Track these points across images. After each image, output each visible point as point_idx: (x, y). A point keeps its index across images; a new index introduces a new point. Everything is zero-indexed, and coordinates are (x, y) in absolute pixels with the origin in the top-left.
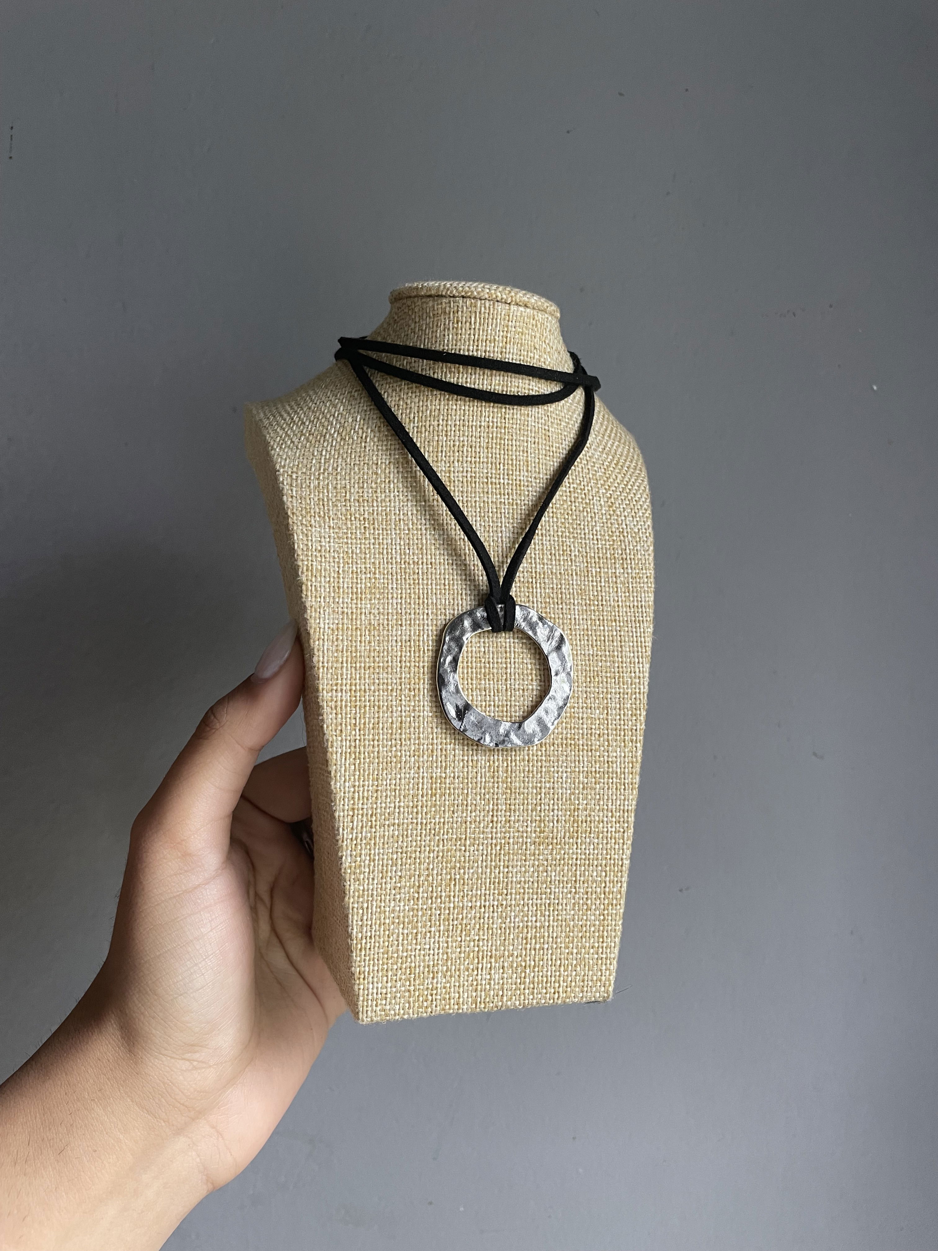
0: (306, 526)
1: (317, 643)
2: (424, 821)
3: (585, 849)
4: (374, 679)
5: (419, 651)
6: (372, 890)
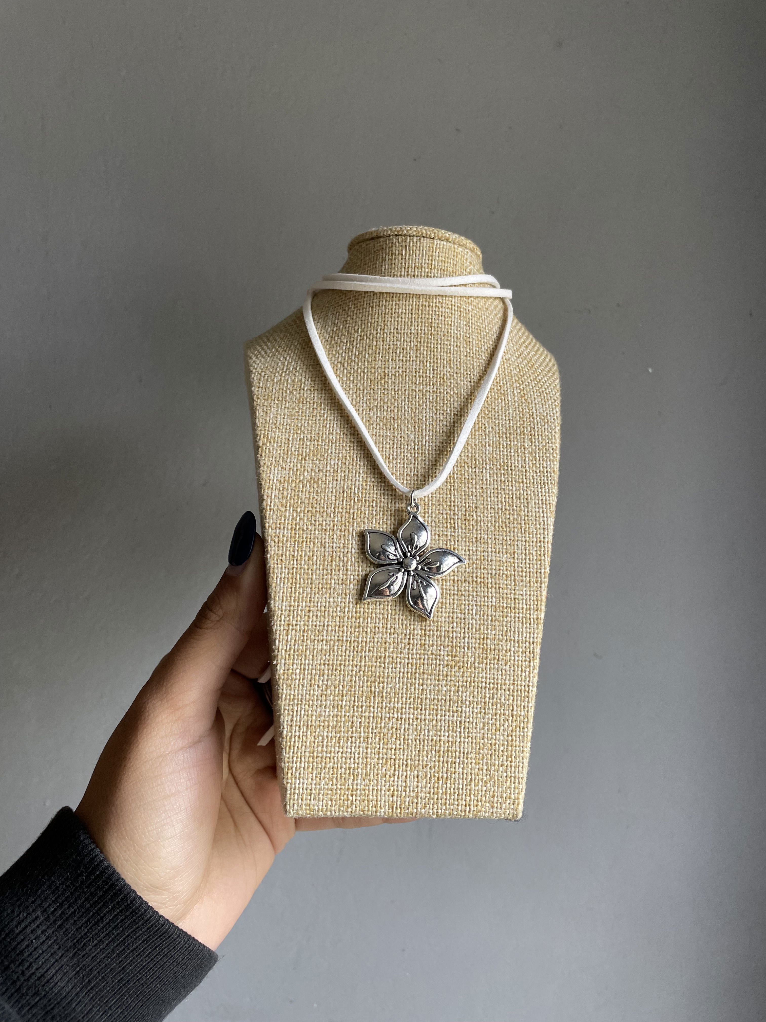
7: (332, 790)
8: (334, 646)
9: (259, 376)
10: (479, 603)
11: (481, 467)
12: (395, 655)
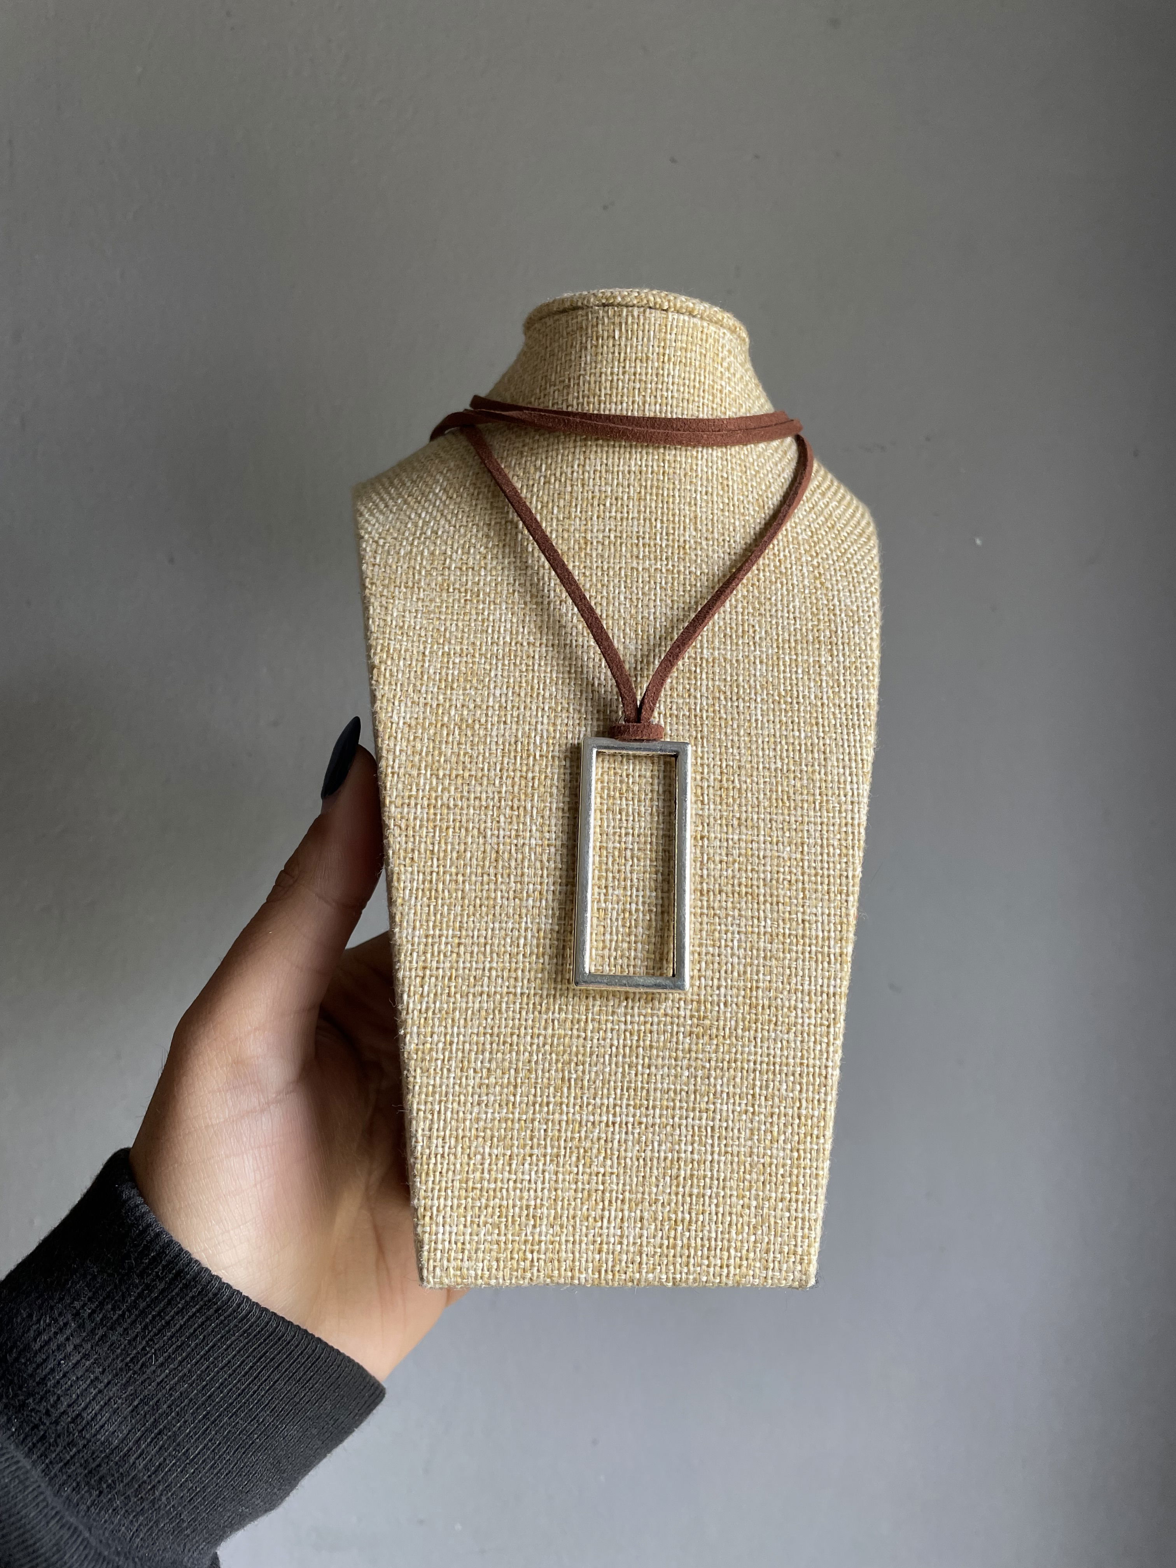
2: (526, 992)
3: (768, 1048)
4: (462, 792)
5: (528, 757)
6: (447, 1086)
7: (498, 1242)
8: (500, 1004)
9: (374, 546)
10: (744, 929)
11: (747, 698)
12: (603, 1018)
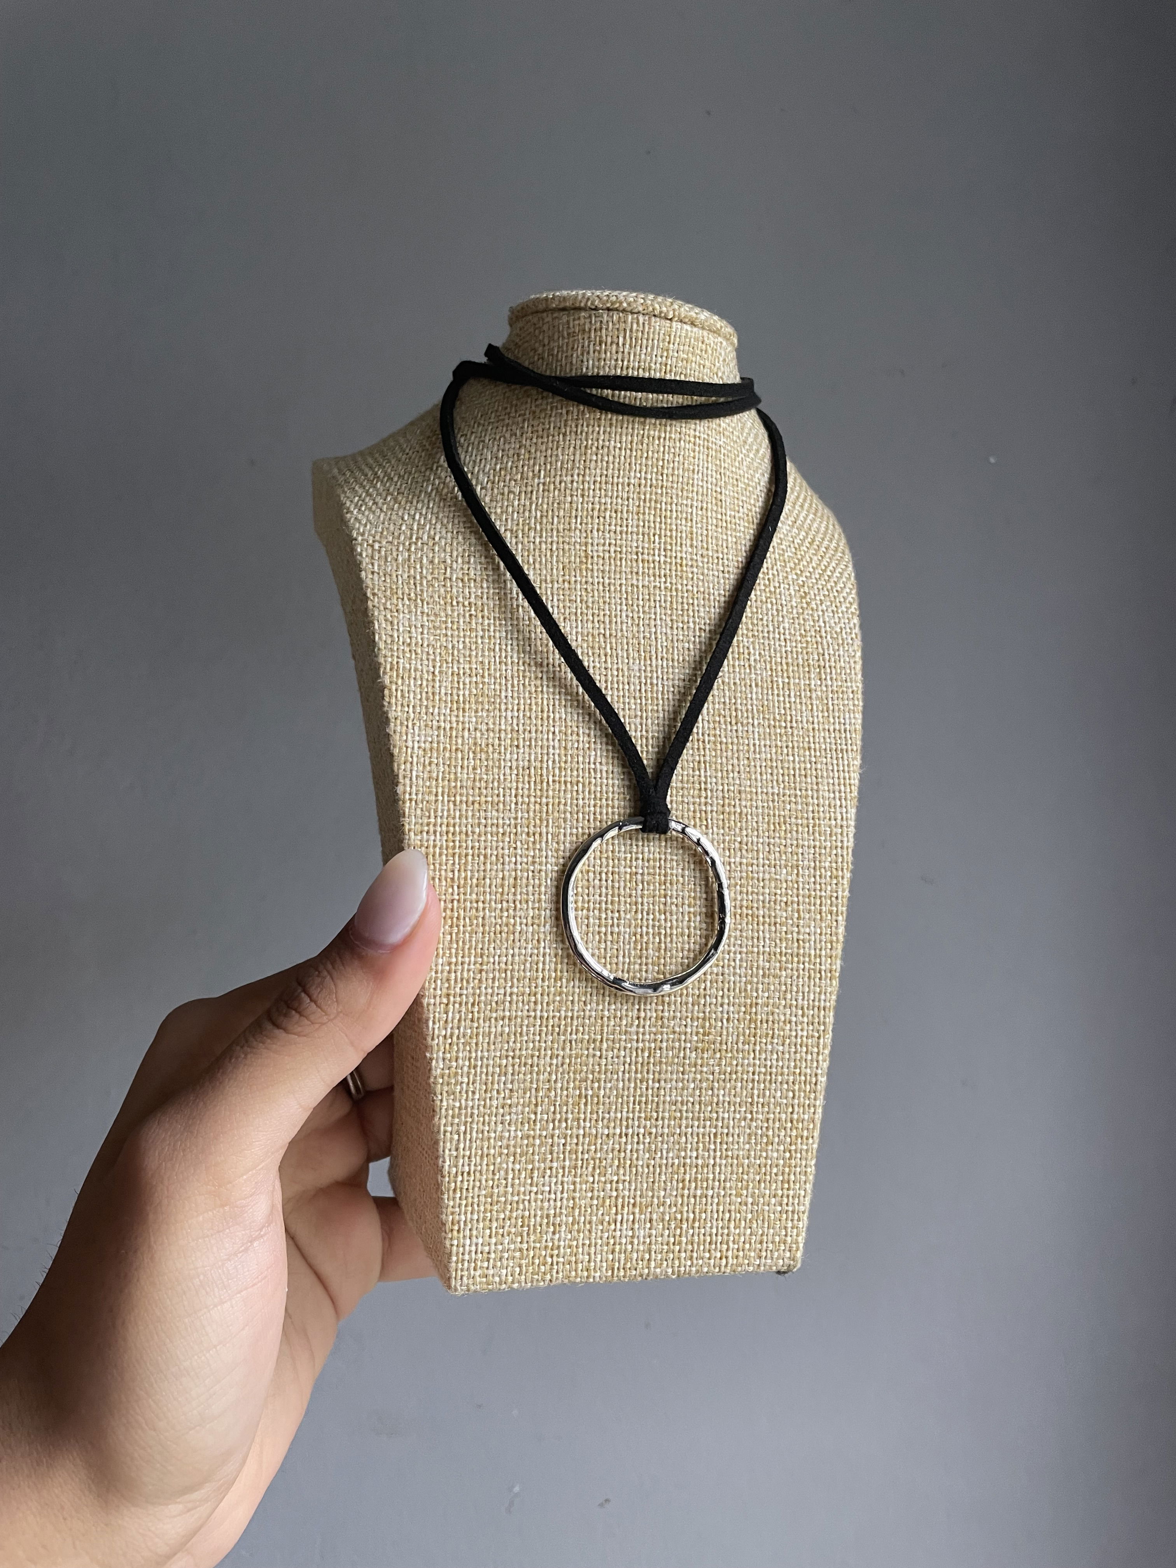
0: (391, 611)
1: (403, 767)
2: (546, 1015)
3: (765, 1060)
4: (479, 818)
5: (542, 782)
6: (472, 1107)
7: (521, 1250)
8: (521, 1026)
9: (370, 550)
11: (745, 722)
12: (617, 1037)
